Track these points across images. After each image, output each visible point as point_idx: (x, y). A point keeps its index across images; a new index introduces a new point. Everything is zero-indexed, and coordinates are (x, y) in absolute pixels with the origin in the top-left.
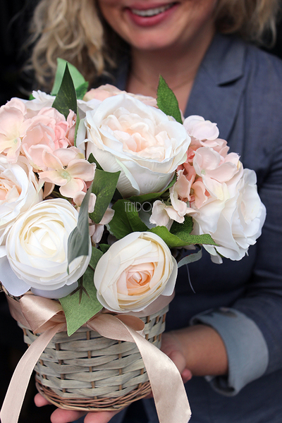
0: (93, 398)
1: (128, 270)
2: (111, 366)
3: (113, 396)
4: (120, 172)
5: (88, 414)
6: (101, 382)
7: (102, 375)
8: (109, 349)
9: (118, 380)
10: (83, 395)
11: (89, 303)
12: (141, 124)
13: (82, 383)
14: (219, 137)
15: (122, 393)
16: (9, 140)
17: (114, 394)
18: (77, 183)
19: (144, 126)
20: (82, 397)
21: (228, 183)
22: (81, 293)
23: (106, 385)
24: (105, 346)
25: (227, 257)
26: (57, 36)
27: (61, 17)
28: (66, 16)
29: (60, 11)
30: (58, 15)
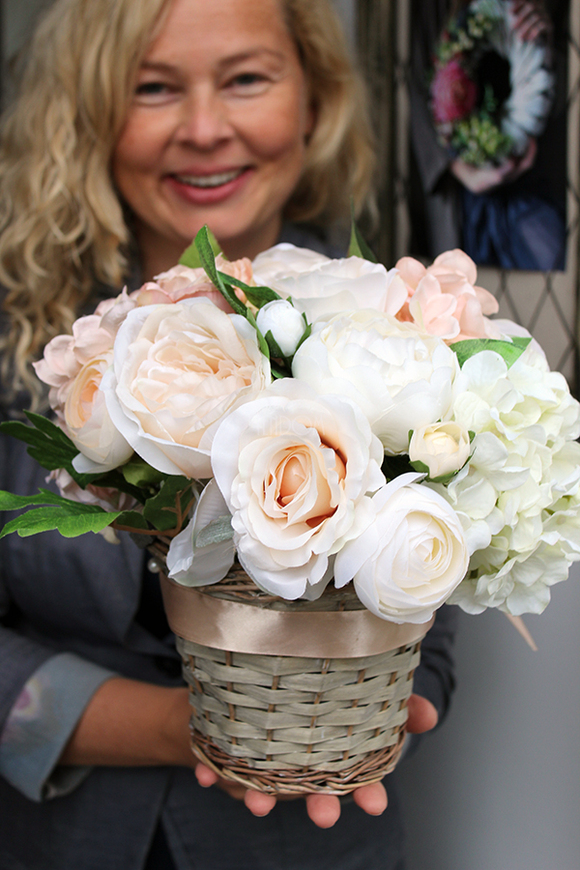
26: (51, 221)
27: (58, 187)
28: (66, 185)
29: (56, 177)
30: (53, 184)
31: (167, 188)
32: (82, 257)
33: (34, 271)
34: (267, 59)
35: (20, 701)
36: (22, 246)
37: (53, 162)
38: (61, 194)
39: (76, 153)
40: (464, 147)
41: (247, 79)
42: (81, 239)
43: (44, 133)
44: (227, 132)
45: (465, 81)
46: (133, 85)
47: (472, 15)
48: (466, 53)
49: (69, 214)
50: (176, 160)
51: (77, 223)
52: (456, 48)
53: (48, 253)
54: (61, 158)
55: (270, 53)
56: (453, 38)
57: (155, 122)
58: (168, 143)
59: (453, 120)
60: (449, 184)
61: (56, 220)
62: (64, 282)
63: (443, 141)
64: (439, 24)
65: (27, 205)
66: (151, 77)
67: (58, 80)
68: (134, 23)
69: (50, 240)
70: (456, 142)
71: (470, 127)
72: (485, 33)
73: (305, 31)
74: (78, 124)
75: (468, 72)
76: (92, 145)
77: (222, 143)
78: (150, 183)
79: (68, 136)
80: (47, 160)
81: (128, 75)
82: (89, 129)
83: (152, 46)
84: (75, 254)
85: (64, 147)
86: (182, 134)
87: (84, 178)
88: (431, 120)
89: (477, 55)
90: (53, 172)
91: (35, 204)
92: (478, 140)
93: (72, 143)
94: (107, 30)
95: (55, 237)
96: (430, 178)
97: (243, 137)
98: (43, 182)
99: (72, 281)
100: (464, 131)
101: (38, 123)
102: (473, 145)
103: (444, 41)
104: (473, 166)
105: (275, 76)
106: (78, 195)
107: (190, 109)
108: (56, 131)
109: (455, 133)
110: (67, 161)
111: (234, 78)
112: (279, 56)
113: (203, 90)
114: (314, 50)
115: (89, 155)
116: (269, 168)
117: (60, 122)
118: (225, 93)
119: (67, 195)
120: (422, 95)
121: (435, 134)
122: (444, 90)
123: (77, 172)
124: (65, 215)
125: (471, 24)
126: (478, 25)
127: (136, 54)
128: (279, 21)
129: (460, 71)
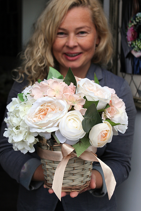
0: (73, 186)
1: (101, 133)
2: (80, 173)
3: (80, 185)
4: (99, 101)
5: (71, 193)
6: (76, 180)
7: (77, 177)
8: (81, 167)
9: (82, 179)
10: (70, 185)
11: (83, 146)
12: (93, 88)
13: (70, 180)
14: (115, 94)
15: (83, 184)
16: (55, 91)
17: (80, 184)
18: (79, 106)
19: (94, 89)
20: (69, 186)
21: (120, 107)
22: (80, 143)
23: (78, 181)
24: (80, 165)
25: (121, 132)
26: (37, 61)
27: (40, 54)
28: (41, 54)
29: (39, 52)
30: (38, 53)
31: (64, 56)
32: (45, 69)
33: (34, 72)
34: (87, 28)
35: (23, 168)
36: (31, 66)
37: (39, 48)
38: (40, 56)
39: (44, 46)
40: (134, 47)
41: (83, 33)
42: (44, 65)
43: (38, 42)
44: (76, 44)
45: (134, 32)
46: (56, 33)
47: (137, 17)
48: (135, 25)
49: (42, 60)
50: (65, 50)
51: (43, 62)
52: (133, 24)
53: (37, 68)
54: (40, 48)
55: (88, 27)
56: (132, 22)
57: (61, 41)
58: (64, 46)
59: (131, 41)
60: (130, 55)
61: (39, 61)
62: (40, 74)
63: (129, 46)
64: (129, 19)
65: (33, 58)
66: (60, 31)
67: (41, 31)
68: (57, 19)
69: (37, 65)
70: (132, 46)
71: (136, 43)
72: (139, 21)
73: (97, 22)
74: (45, 40)
75: (135, 30)
76: (48, 45)
77: (75, 47)
78: (60, 55)
79: (43, 43)
80: (38, 48)
81: (55, 31)
82: (47, 42)
83: (61, 24)
84: (43, 68)
85: (41, 45)
86: (67, 44)
87: (45, 52)
88: (127, 41)
89: (138, 26)
90: (39, 51)
91: (34, 58)
92: (137, 46)
93: (43, 44)
94: (52, 20)
95: (38, 65)
96: (126, 54)
97: (80, 45)
98: (36, 53)
99: (42, 74)
100: (134, 44)
101: (36, 39)
102: (136, 46)
103: (130, 23)
104: (136, 51)
105: (89, 32)
106: (44, 56)
107: (69, 39)
108: (40, 41)
109: (132, 44)
110: (42, 48)
111: (79, 32)
112: (90, 28)
113: (72, 35)
114: (99, 26)
115: (47, 47)
116: (86, 53)
117: (41, 39)
118: (77, 35)
119: (41, 56)
120: (124, 35)
121: (127, 44)
122: (129, 34)
123: (44, 51)
124: (41, 60)
125: (136, 19)
126: (138, 19)
127: (57, 26)
128: (91, 20)
129: (133, 29)
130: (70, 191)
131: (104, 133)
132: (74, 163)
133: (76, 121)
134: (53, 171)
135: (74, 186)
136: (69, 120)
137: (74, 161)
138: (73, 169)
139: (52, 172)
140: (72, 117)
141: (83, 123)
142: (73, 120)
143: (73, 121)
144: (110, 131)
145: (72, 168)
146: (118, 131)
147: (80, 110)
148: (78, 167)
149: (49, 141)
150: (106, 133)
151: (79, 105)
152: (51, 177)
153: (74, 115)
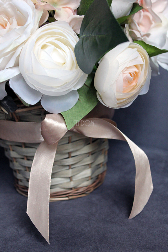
8: (84, 149)
9: (88, 173)
18: (66, 11)
130: (67, 199)
131: (130, 73)
132: (69, 143)
133: (61, 48)
134: (26, 163)
135: (73, 189)
136: (44, 47)
137: (68, 138)
138: (67, 156)
139: (23, 165)
140: (51, 39)
141: (78, 51)
142: (53, 47)
143: (54, 49)
144: (144, 66)
145: (65, 154)
146: (159, 65)
147: (68, 20)
148: (77, 150)
149: (5, 102)
150: (136, 72)
151: (67, 9)
152: (23, 174)
153: (55, 33)
